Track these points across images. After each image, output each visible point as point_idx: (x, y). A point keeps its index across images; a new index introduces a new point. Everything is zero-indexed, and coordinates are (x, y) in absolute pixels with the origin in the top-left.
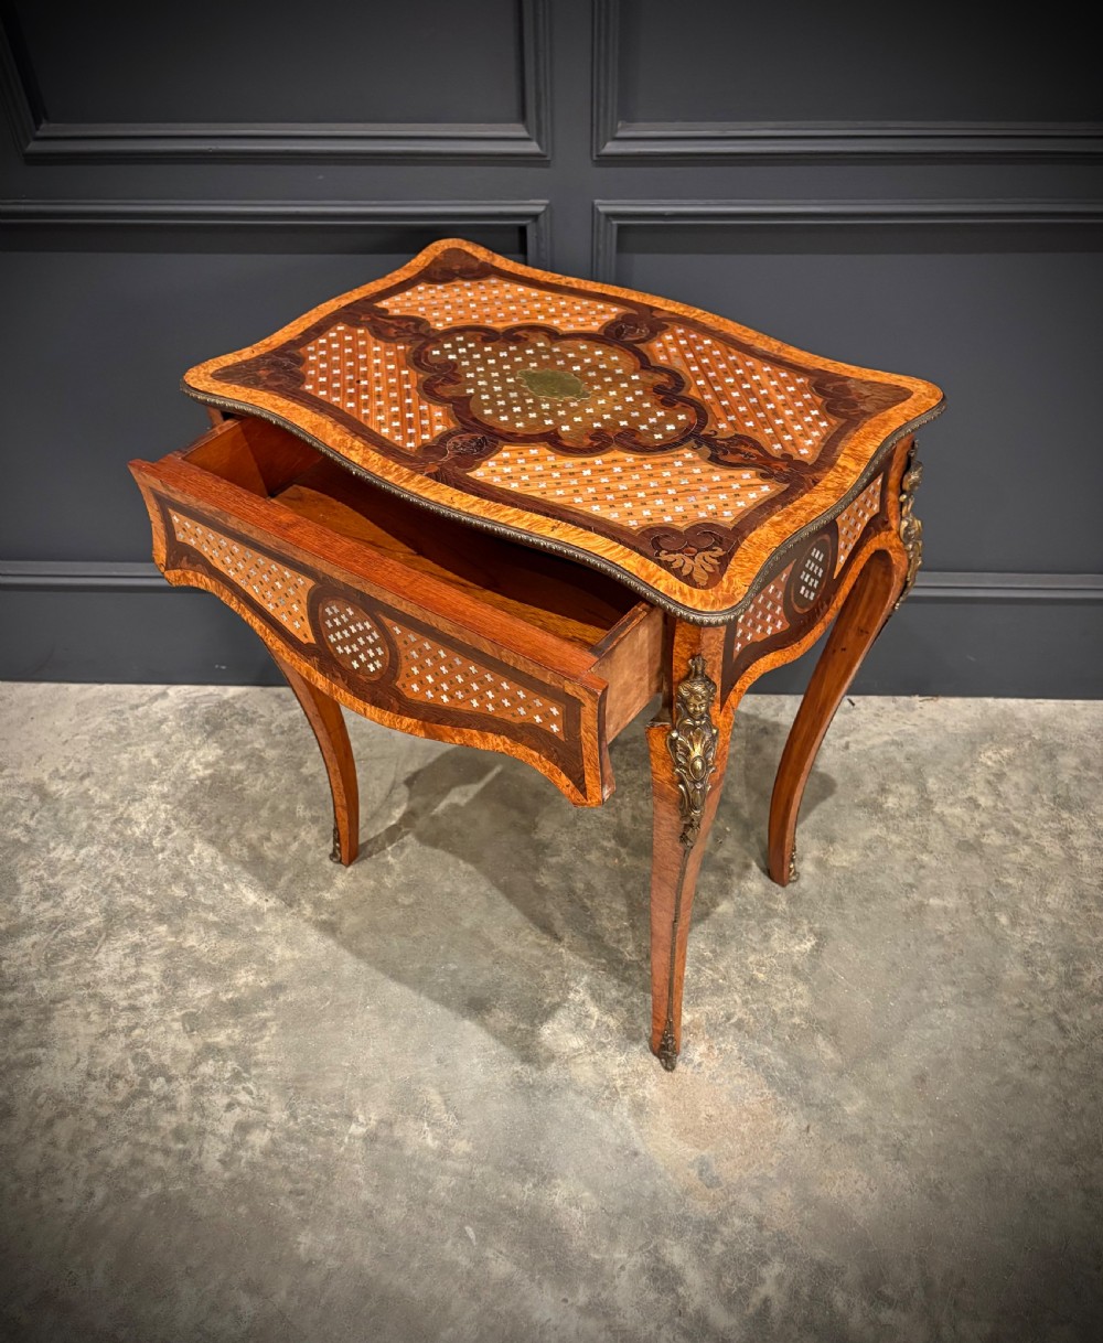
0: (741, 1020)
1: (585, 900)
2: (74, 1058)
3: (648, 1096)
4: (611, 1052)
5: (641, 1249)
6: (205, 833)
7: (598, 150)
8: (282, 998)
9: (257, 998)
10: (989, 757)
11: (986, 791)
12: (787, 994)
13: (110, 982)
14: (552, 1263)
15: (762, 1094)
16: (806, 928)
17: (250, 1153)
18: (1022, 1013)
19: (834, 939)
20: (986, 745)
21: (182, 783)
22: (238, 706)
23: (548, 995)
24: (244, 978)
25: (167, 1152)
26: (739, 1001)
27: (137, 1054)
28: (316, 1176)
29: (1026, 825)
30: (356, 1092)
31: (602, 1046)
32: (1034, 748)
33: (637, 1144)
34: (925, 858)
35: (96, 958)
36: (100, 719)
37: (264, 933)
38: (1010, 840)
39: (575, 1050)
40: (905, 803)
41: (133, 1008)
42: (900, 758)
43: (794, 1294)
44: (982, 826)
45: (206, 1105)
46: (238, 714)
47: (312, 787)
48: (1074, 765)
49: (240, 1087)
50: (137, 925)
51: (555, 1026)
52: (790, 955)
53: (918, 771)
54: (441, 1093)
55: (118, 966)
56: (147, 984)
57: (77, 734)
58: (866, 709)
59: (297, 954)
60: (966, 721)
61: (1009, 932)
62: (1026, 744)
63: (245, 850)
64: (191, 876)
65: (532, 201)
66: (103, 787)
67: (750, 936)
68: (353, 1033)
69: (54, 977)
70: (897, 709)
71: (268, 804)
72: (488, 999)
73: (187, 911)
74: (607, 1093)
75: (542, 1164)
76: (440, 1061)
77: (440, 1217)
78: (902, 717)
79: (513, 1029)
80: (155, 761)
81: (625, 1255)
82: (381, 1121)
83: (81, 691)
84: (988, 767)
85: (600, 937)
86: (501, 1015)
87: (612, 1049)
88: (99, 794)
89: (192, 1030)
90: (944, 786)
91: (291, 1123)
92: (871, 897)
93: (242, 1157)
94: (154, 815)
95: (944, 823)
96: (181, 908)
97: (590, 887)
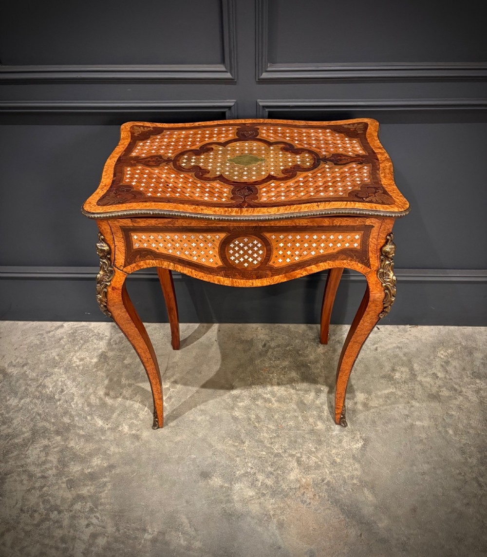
0: (329, 481)
1: (256, 424)
2: (15, 502)
3: (285, 519)
4: (268, 498)
6: (80, 392)
7: (259, 76)
8: (113, 472)
9: (103, 471)
10: (442, 354)
11: (441, 370)
12: (350, 468)
13: (33, 464)
15: (339, 518)
16: (359, 436)
17: (97, 549)
18: (461, 477)
19: (372, 442)
20: (440, 349)
21: (69, 368)
22: (96, 331)
23: (238, 470)
24: (96, 462)
25: (57, 548)
26: (328, 472)
27: (44, 500)
29: (460, 386)
30: (148, 518)
31: (264, 495)
32: (463, 349)
33: (281, 542)
34: (414, 403)
35: (27, 453)
36: (32, 338)
37: (106, 440)
38: (453, 393)
39: (251, 497)
40: (404, 376)
41: (44, 477)
42: (401, 355)
44: (439, 386)
45: (77, 525)
46: (96, 335)
47: (129, 370)
48: (481, 357)
49: (93, 516)
50: (46, 437)
51: (242, 485)
52: (351, 449)
53: (410, 361)
54: (188, 518)
55: (37, 456)
56: (51, 465)
57: (21, 345)
58: (385, 331)
59: (121, 450)
60: (431, 337)
61: (454, 438)
62: (459, 347)
63: (98, 400)
64: (72, 412)
65: (228, 100)
66: (33, 370)
67: (333, 440)
68: (147, 489)
69: (7, 462)
70: (399, 331)
71: (108, 378)
72: (210, 472)
73: (70, 430)
74: (266, 517)
75: (235, 552)
76: (187, 502)
78: (402, 335)
79: (222, 487)
80: (57, 358)
82: (159, 532)
83: (24, 325)
84: (442, 358)
85: (262, 441)
86: (216, 480)
87: (268, 497)
88: (31, 374)
89: (71, 488)
90: (421, 368)
91: (117, 533)
92: (389, 421)
93: (93, 551)
94: (56, 383)
95: (422, 385)
96: (67, 428)
97: (258, 417)
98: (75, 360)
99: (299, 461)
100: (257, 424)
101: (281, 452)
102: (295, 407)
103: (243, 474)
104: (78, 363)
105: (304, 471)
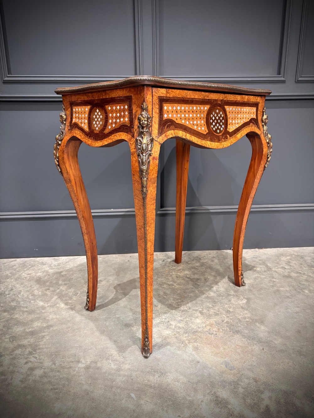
0: (227, 321)
3: (199, 345)
4: (182, 334)
5: (208, 394)
6: (26, 289)
8: (51, 329)
9: (41, 330)
10: (283, 258)
11: (286, 265)
12: (242, 313)
14: (171, 403)
15: (242, 340)
16: (242, 298)
17: (34, 377)
19: (253, 299)
21: (19, 279)
22: (40, 262)
24: (37, 325)
26: (225, 317)
28: (63, 383)
29: (302, 271)
30: (81, 354)
31: (178, 332)
32: (296, 256)
33: (198, 359)
34: (274, 280)
37: (45, 312)
38: (299, 275)
39: (168, 334)
40: (263, 269)
42: (257, 260)
43: (278, 403)
44: (289, 272)
45: (16, 363)
47: (65, 277)
48: (310, 259)
49: (32, 356)
51: (159, 329)
52: (239, 304)
53: (264, 263)
54: (116, 351)
59: (58, 317)
60: (274, 253)
62: (294, 256)
63: (40, 292)
64: (19, 300)
67: (224, 301)
68: (80, 336)
70: (252, 251)
71: (49, 282)
72: (132, 323)
73: (16, 309)
74: (182, 345)
75: (160, 369)
77: (119, 391)
78: (254, 253)
81: (202, 397)
82: (92, 362)
84: (285, 261)
85: (171, 305)
86: (138, 327)
89: (13, 341)
90: (273, 265)
91: (53, 366)
92: (261, 289)
93: (30, 379)
94: (7, 286)
95: (277, 272)
96: (14, 308)
97: (165, 293)
98: (24, 275)
99: (201, 313)
100: (165, 297)
101: (186, 309)
102: (192, 287)
103: (159, 322)
104: (26, 276)
105: (207, 317)
